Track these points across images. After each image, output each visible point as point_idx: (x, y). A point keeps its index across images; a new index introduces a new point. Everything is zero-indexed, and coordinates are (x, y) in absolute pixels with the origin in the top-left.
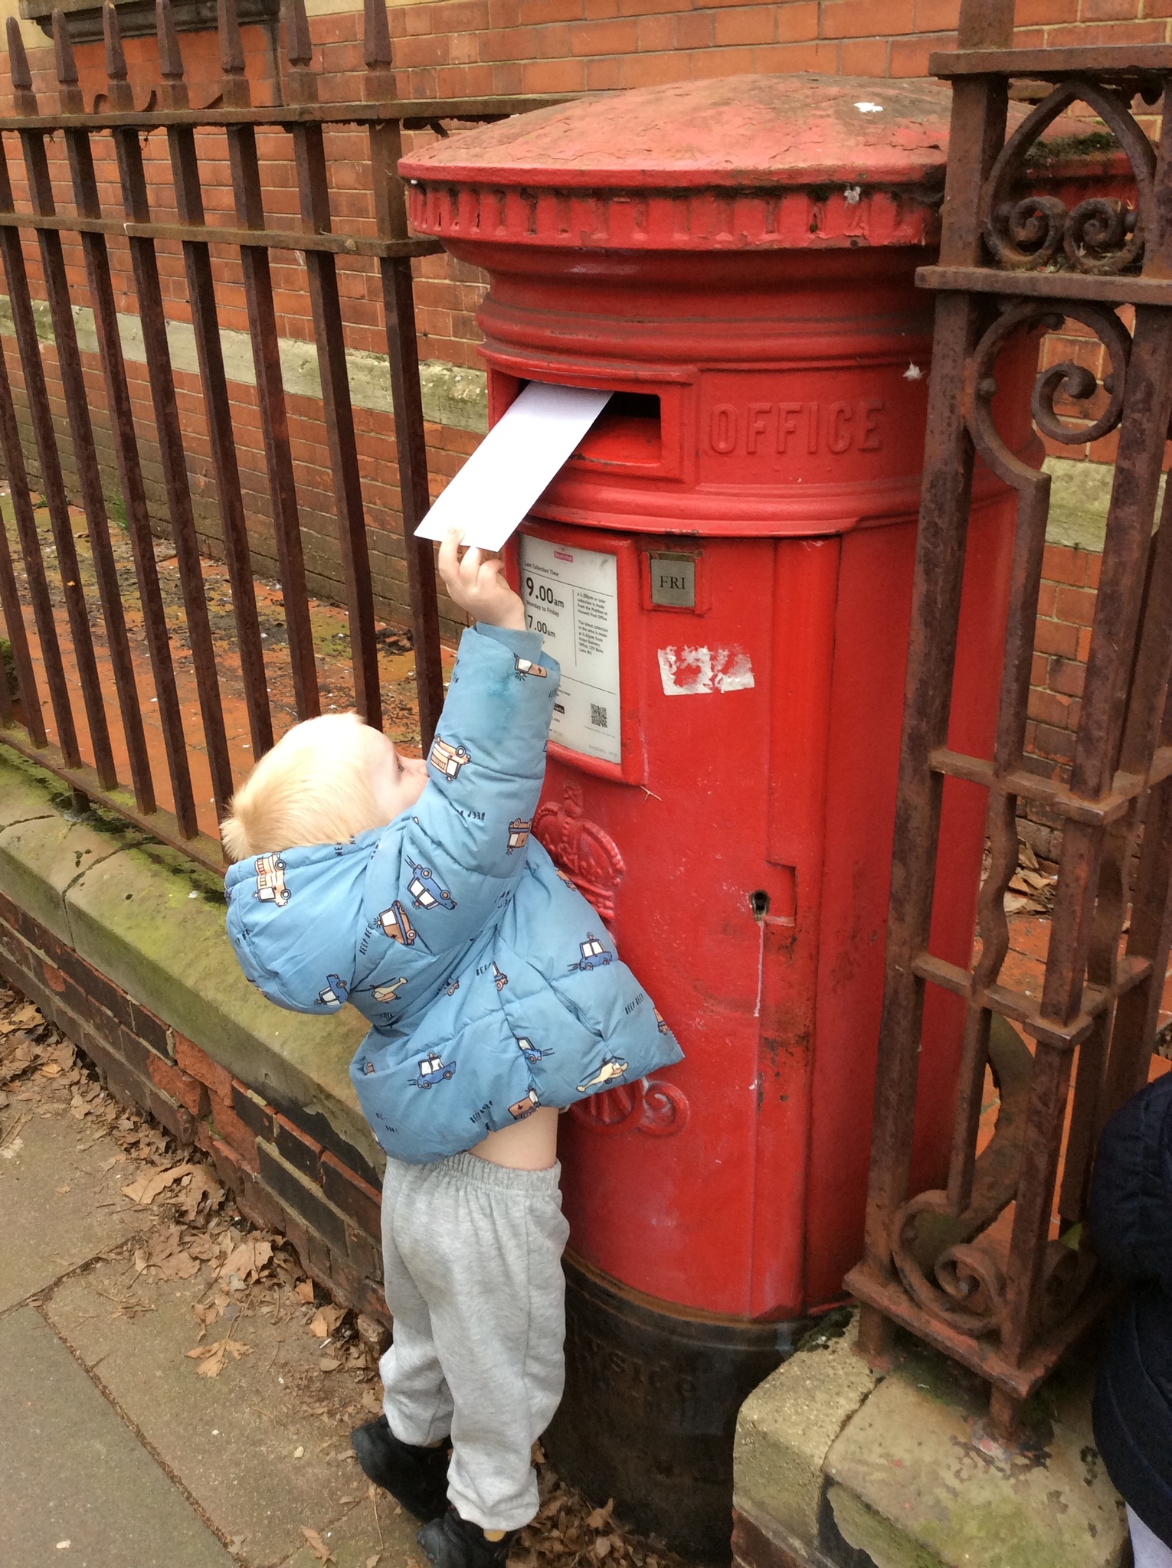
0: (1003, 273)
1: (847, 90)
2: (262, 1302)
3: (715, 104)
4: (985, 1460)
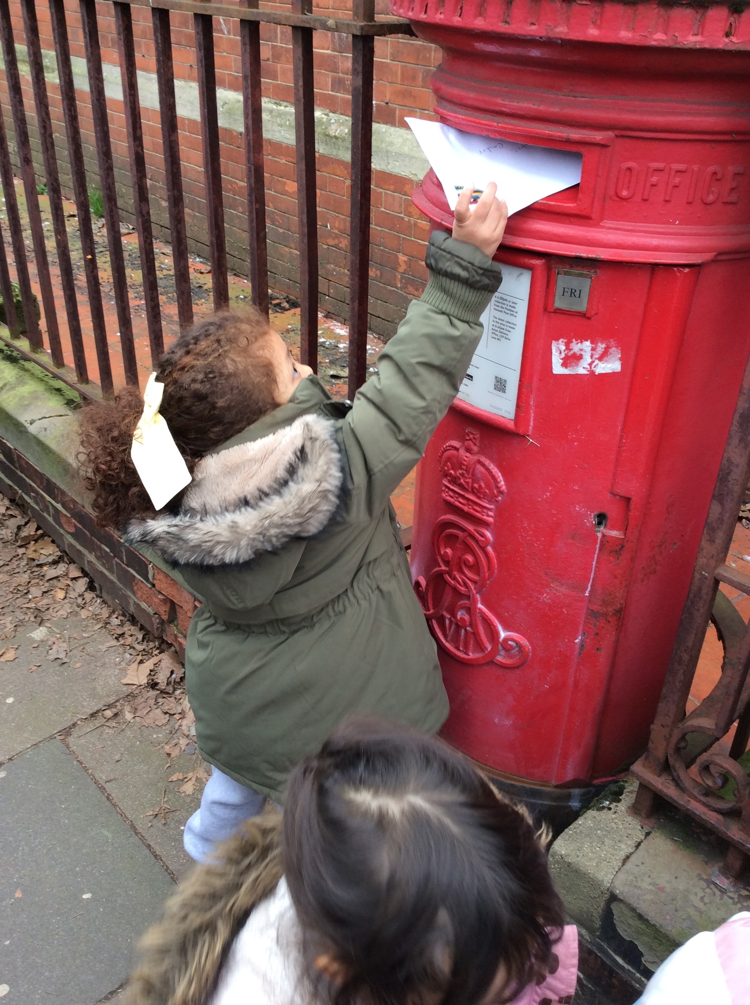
4: (720, 891)
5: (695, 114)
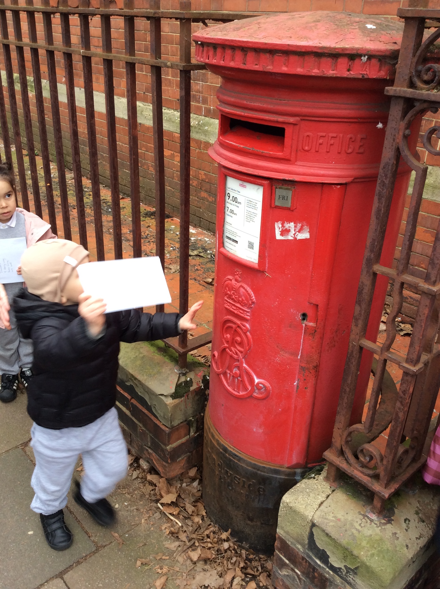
0: (418, 91)
1: (362, 19)
3: (314, 21)
4: (370, 520)
5: (338, 109)
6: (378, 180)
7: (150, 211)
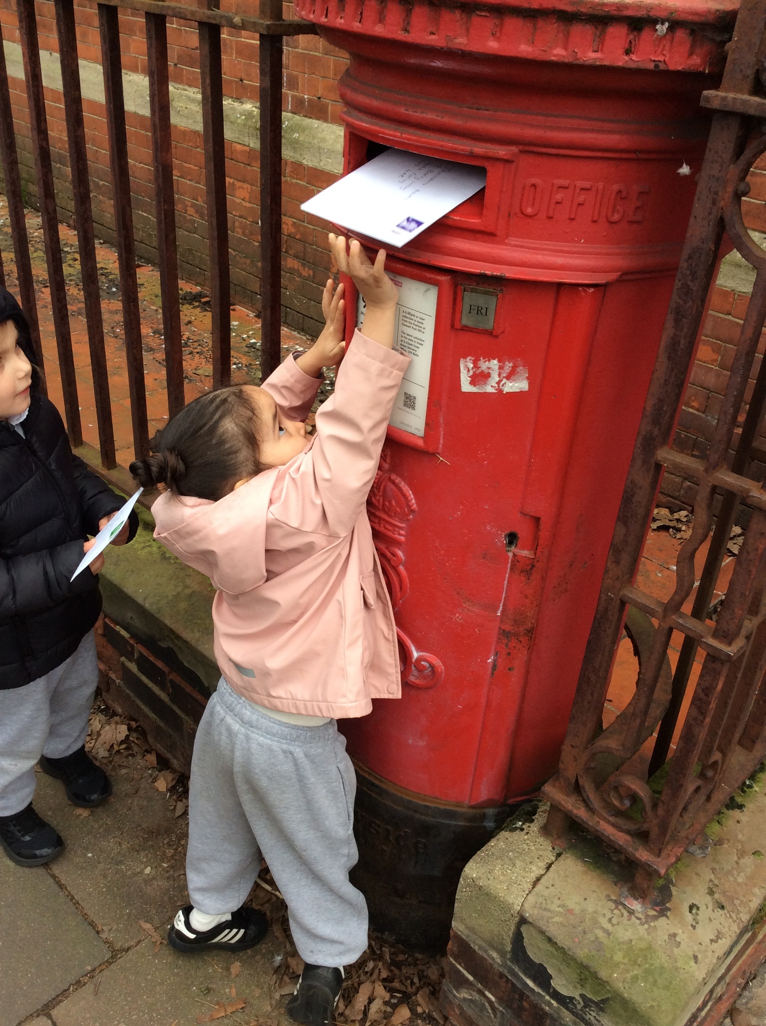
2: (120, 766)
4: (628, 912)
5: (598, 131)
6: (677, 281)
7: (191, 293)
